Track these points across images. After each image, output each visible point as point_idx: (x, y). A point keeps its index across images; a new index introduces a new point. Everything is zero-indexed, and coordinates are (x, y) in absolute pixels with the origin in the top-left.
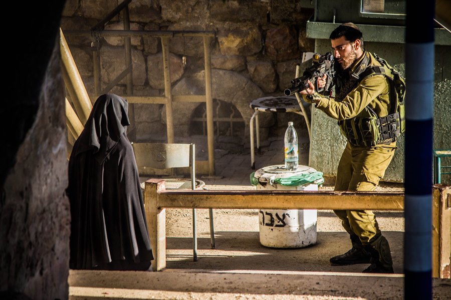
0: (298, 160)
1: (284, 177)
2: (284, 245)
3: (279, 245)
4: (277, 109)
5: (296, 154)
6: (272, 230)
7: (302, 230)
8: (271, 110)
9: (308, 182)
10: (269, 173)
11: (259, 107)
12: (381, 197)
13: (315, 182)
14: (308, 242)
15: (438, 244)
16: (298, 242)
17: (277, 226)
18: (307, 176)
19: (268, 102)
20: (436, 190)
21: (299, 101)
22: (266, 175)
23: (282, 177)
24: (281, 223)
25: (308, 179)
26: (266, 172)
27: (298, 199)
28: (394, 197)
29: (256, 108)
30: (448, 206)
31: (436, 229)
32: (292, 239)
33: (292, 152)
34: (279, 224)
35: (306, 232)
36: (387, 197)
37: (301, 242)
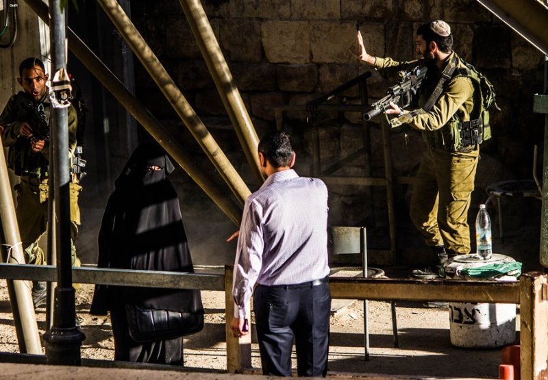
0: (491, 248)
1: (474, 267)
2: (474, 343)
3: (469, 345)
4: (513, 194)
5: (489, 241)
6: (461, 327)
7: (494, 329)
8: (507, 194)
9: (500, 273)
10: (459, 262)
11: (495, 191)
12: (469, 287)
13: (509, 274)
14: (503, 342)
15: (530, 344)
16: (490, 341)
17: (466, 323)
18: (500, 266)
19: (507, 186)
20: (527, 279)
21: (538, 184)
22: (453, 265)
23: (470, 268)
24: (470, 320)
25: (501, 270)
26: (455, 261)
28: (484, 287)
29: (491, 192)
30: (542, 299)
31: (529, 326)
32: (483, 338)
33: (484, 239)
34: (468, 320)
35: (501, 331)
36: (476, 287)
37: (494, 342)
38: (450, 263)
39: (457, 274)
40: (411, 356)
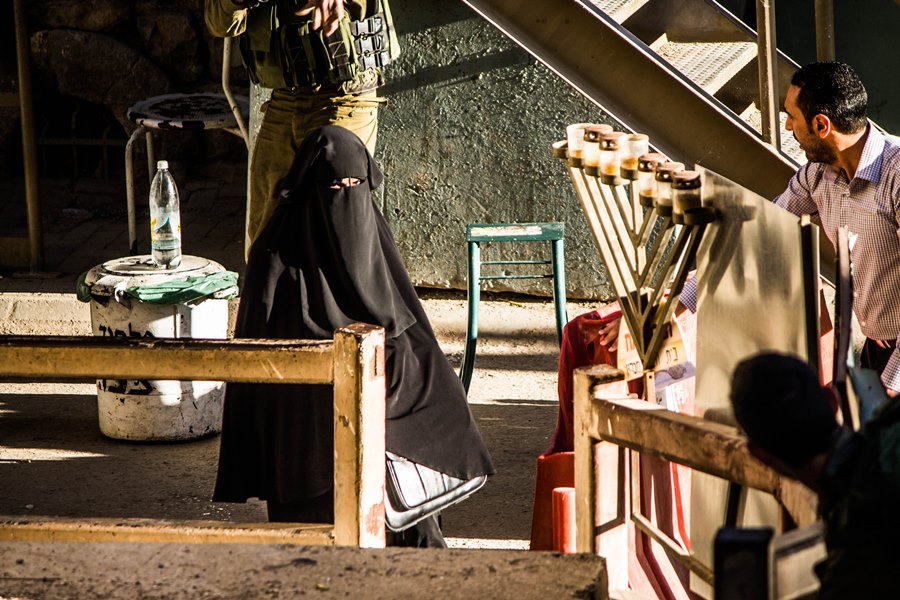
0: (179, 245)
1: (148, 285)
2: (149, 434)
3: (138, 435)
4: (183, 124)
5: (176, 233)
6: (122, 401)
7: (188, 402)
8: (172, 124)
9: (200, 294)
10: (116, 274)
11: (146, 117)
12: (236, 353)
13: (216, 296)
14: (204, 427)
15: (355, 457)
16: (180, 428)
17: (133, 392)
18: (198, 281)
19: (168, 106)
20: (349, 339)
21: (232, 105)
22: (106, 280)
23: (141, 285)
24: (141, 386)
25: (201, 289)
26: (109, 272)
27: (63, 355)
28: (264, 353)
29: (139, 121)
30: (376, 373)
31: (351, 425)
32: (166, 422)
33: (166, 229)
34: (136, 388)
35: (200, 406)
36: (250, 353)
37: (187, 428)
38: (100, 277)
39: (117, 298)
40: (26, 462)
